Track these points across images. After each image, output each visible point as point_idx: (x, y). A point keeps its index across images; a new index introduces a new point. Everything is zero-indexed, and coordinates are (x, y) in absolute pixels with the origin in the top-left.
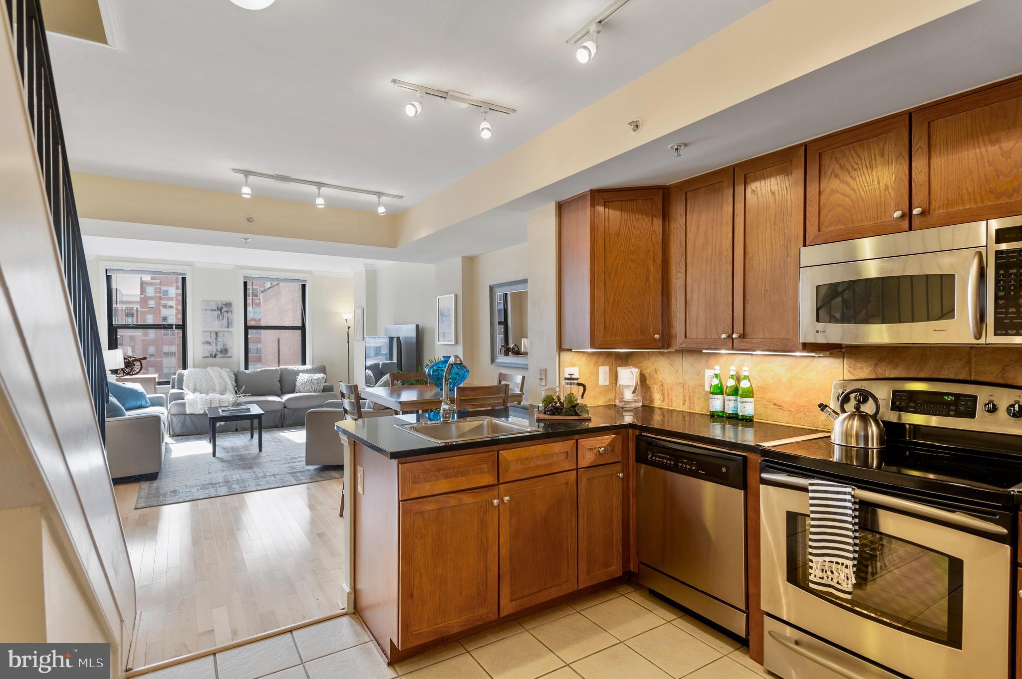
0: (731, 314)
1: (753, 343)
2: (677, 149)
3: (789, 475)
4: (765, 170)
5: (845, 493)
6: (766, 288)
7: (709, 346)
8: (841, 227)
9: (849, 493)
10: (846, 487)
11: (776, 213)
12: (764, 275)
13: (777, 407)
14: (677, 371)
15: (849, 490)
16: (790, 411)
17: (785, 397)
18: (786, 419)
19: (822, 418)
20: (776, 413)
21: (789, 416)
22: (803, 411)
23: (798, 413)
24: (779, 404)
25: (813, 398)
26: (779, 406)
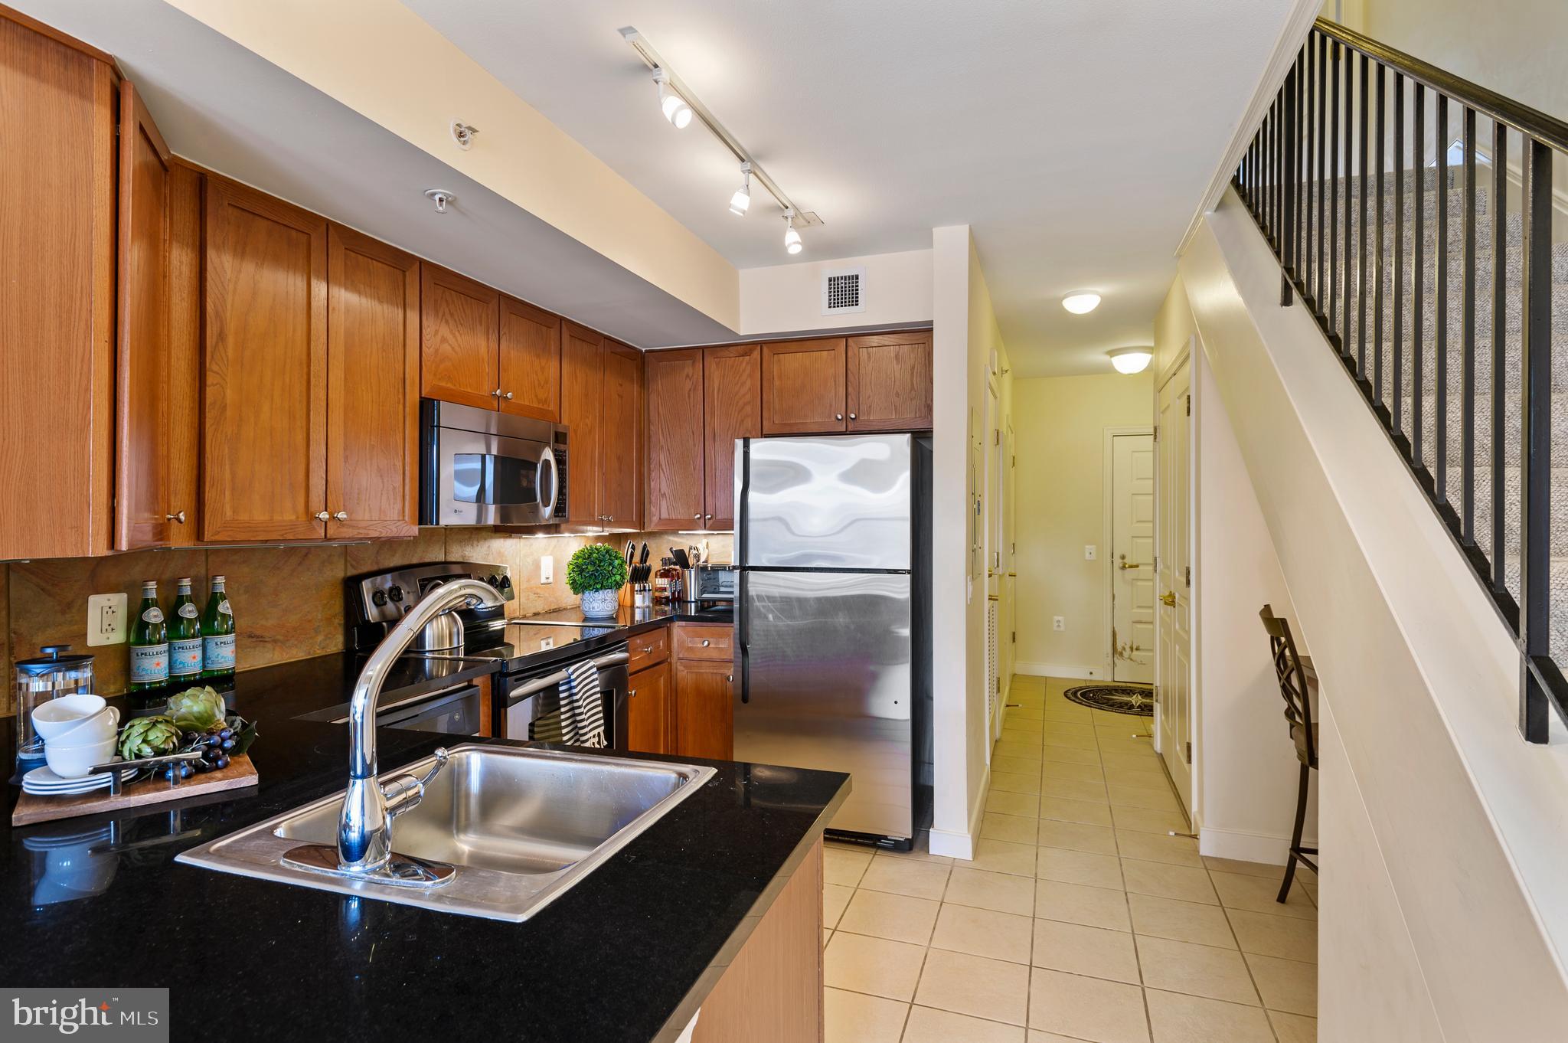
1: (359, 528)
2: (441, 200)
3: (539, 678)
7: (282, 535)
8: (449, 385)
10: (589, 662)
11: (384, 335)
12: (369, 422)
13: (254, 640)
15: (592, 663)
16: (275, 641)
17: (267, 619)
18: (269, 656)
19: (320, 638)
20: (253, 649)
21: (274, 649)
22: (293, 636)
23: (288, 640)
24: (258, 633)
25: (308, 612)
26: (258, 637)
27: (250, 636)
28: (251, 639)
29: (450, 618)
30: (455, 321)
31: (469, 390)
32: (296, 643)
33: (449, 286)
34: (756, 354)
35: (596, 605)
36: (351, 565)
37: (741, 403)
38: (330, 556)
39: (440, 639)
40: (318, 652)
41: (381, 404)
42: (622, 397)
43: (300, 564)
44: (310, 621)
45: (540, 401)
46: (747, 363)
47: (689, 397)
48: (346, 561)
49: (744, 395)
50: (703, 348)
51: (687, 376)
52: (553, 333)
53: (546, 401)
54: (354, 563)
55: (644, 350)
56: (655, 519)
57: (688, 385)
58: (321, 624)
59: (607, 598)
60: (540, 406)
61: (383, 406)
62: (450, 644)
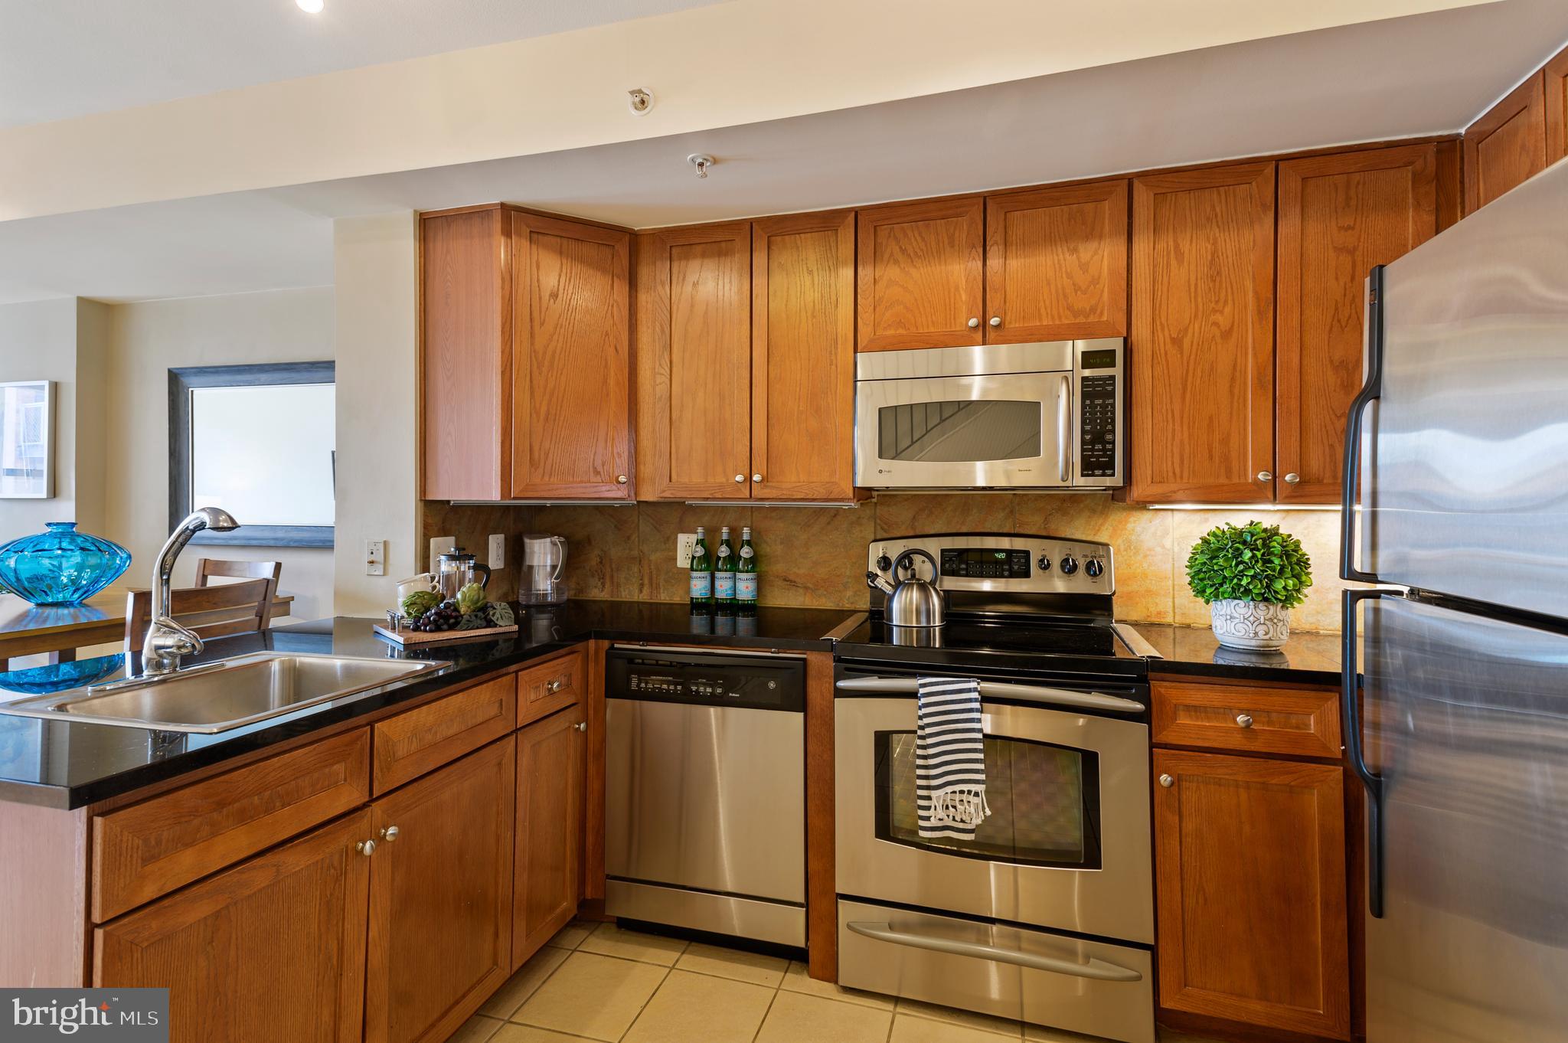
0: (749, 444)
1: (782, 489)
2: (701, 165)
3: (880, 678)
4: (797, 235)
5: (969, 690)
6: (801, 408)
7: (712, 494)
8: (901, 331)
9: (975, 690)
10: (970, 682)
11: (814, 301)
12: (798, 389)
13: (788, 583)
14: (629, 538)
15: (973, 685)
16: (806, 588)
17: (799, 568)
18: (801, 599)
19: (849, 593)
20: (787, 592)
21: (805, 594)
22: (822, 587)
23: (817, 589)
24: (791, 578)
25: (837, 567)
26: (791, 581)
27: (785, 580)
28: (786, 583)
30: (909, 256)
31: (932, 330)
32: (825, 593)
33: (898, 221)
38: (859, 518)
40: (847, 605)
41: (811, 370)
43: (829, 523)
44: (838, 576)
45: (1076, 314)
48: (875, 523)
51: (1520, 147)
53: (1093, 310)
58: (850, 580)
60: (1081, 319)
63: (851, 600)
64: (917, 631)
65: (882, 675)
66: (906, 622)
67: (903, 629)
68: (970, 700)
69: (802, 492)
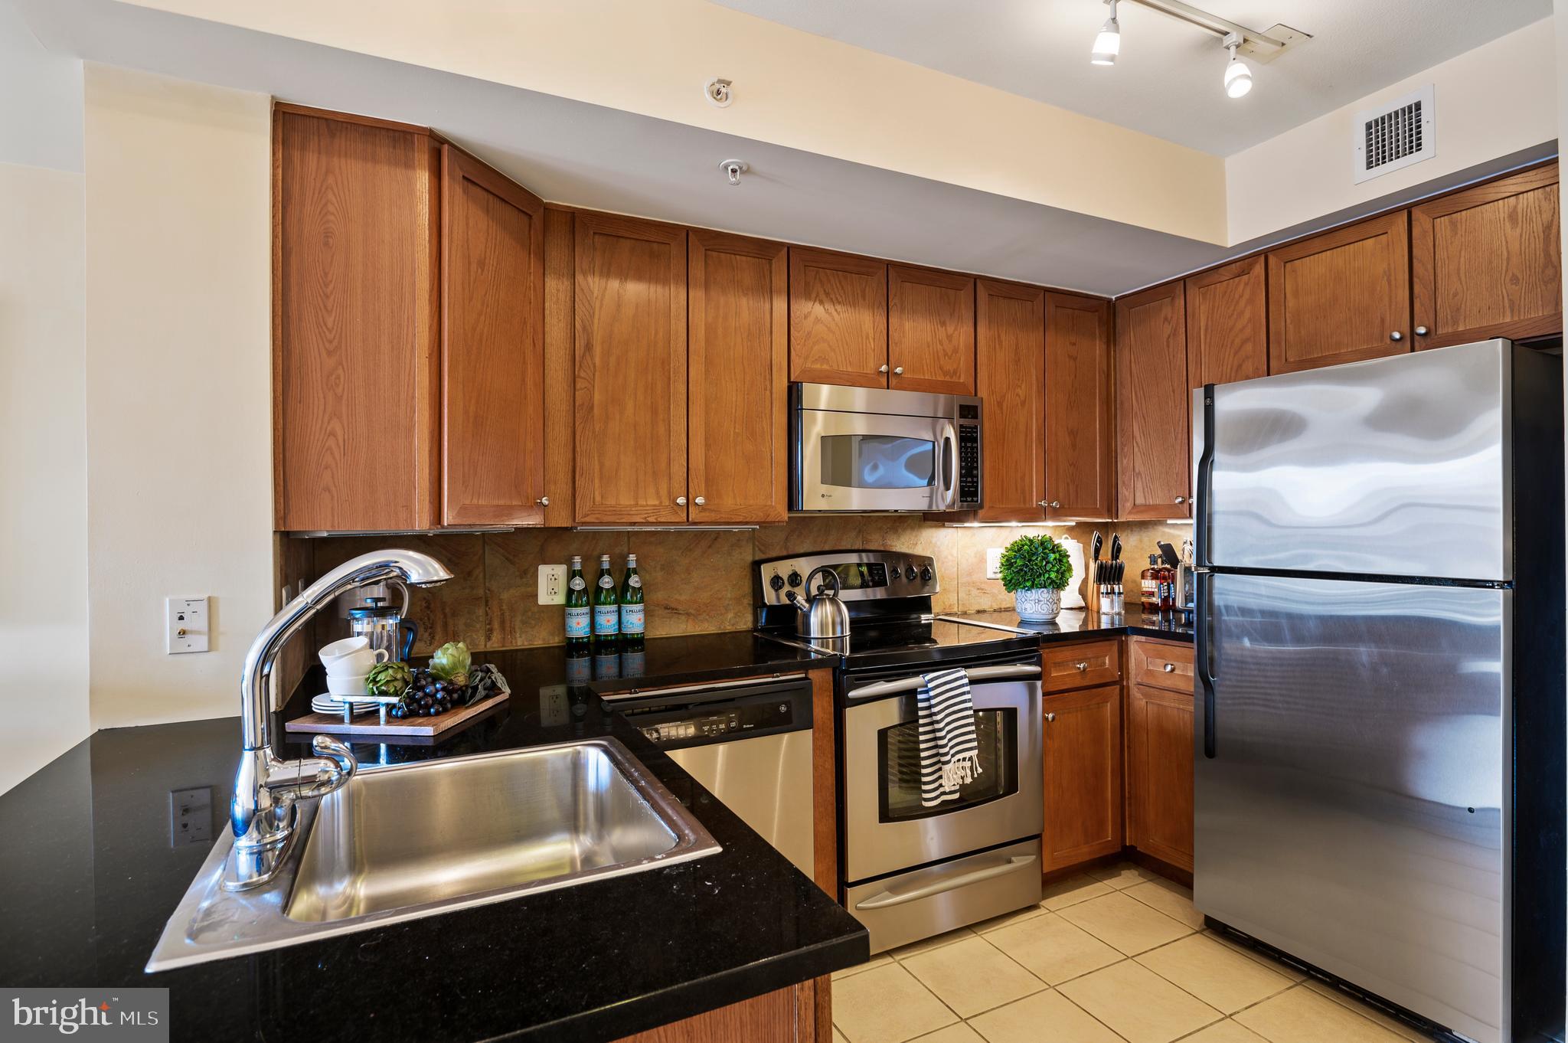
0: (686, 465)
1: (721, 513)
2: (734, 171)
3: (885, 682)
4: (733, 256)
5: (961, 678)
6: (737, 431)
7: (646, 518)
8: (825, 367)
9: (965, 676)
10: (959, 671)
11: (749, 324)
12: (734, 411)
13: (670, 611)
15: (963, 673)
16: (688, 614)
17: (681, 594)
18: (683, 626)
19: (730, 615)
20: (668, 620)
21: (687, 621)
22: (705, 611)
23: (700, 615)
24: (673, 606)
25: (718, 591)
26: (673, 609)
27: (666, 608)
29: (835, 608)
30: (832, 300)
31: (850, 369)
32: (707, 617)
33: (823, 266)
34: (1259, 269)
35: (1028, 606)
36: (760, 549)
37: (1238, 341)
38: (739, 540)
39: (823, 627)
40: (729, 628)
41: (746, 392)
42: (1075, 359)
43: (710, 547)
44: (720, 599)
45: (945, 374)
46: (1246, 284)
47: (1168, 346)
48: (754, 545)
49: (1242, 330)
50: (1184, 279)
51: (1166, 319)
52: (965, 295)
53: (955, 372)
54: (763, 548)
55: (1114, 298)
56: (1129, 505)
57: (1167, 330)
58: (731, 602)
59: (1041, 599)
60: (948, 379)
61: (748, 394)
62: (834, 633)
63: (732, 622)
64: (833, 641)
65: (889, 678)
66: (822, 633)
67: (820, 641)
68: (963, 686)
69: (740, 515)
